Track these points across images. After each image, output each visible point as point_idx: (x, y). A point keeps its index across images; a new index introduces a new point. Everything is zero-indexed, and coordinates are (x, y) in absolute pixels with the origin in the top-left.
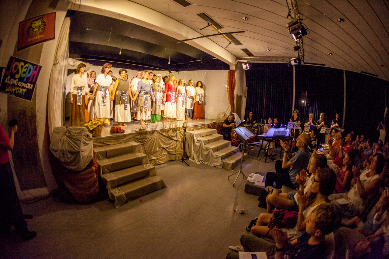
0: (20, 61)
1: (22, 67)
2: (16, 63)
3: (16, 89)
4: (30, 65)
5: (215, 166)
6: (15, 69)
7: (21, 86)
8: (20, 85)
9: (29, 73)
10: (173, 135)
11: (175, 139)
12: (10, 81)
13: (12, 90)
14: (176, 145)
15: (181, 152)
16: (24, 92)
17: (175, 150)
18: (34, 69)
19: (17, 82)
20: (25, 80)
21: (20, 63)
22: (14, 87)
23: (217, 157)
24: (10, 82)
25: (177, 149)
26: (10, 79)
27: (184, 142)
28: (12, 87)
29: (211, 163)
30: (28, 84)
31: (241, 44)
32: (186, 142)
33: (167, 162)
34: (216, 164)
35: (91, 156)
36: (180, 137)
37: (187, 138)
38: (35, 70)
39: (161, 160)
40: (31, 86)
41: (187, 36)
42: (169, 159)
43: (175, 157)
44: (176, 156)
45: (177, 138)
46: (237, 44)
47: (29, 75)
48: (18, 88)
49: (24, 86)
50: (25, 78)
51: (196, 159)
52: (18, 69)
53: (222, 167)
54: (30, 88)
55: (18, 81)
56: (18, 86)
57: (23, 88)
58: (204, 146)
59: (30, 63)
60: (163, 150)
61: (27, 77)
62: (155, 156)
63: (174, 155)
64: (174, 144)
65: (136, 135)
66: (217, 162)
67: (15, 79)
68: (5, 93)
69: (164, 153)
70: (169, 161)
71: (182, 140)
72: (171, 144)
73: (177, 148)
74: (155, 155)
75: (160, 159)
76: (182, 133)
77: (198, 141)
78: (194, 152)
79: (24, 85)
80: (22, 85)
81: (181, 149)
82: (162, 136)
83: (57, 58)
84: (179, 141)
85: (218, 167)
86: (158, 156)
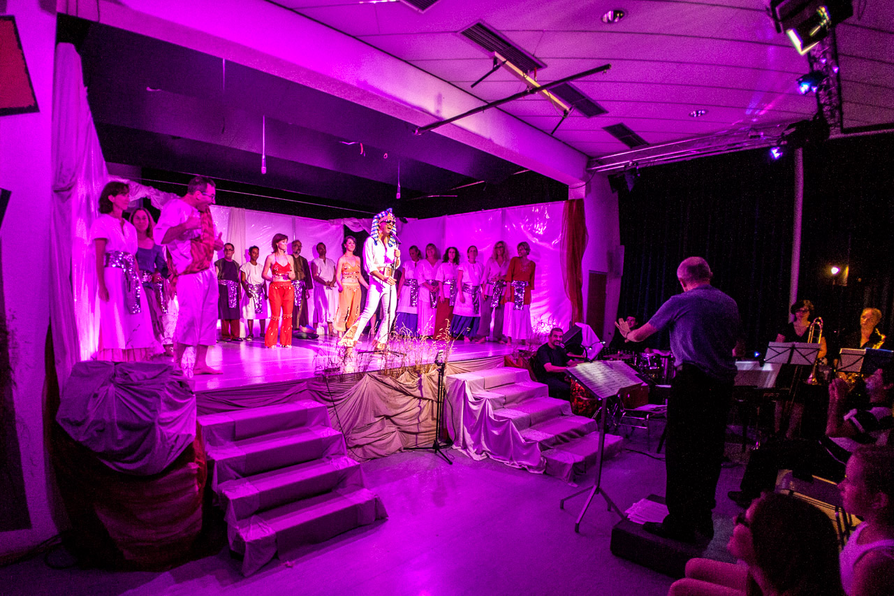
5: (524, 469)
10: (410, 383)
11: (417, 393)
14: (418, 409)
15: (431, 428)
17: (417, 422)
23: (530, 444)
25: (421, 419)
27: (442, 403)
29: (512, 459)
32: (446, 403)
33: (395, 453)
36: (428, 389)
37: (448, 391)
39: (380, 448)
42: (401, 445)
43: (417, 438)
44: (419, 437)
45: (421, 392)
51: (471, 449)
53: (545, 473)
58: (491, 412)
60: (386, 421)
63: (415, 436)
64: (413, 406)
65: (315, 384)
66: (526, 458)
69: (387, 430)
70: (400, 450)
71: (434, 396)
72: (406, 407)
73: (423, 416)
74: (364, 433)
75: (376, 444)
76: (436, 379)
77: (476, 399)
78: (466, 429)
81: (433, 419)
82: (382, 386)
84: (426, 399)
86: (371, 436)
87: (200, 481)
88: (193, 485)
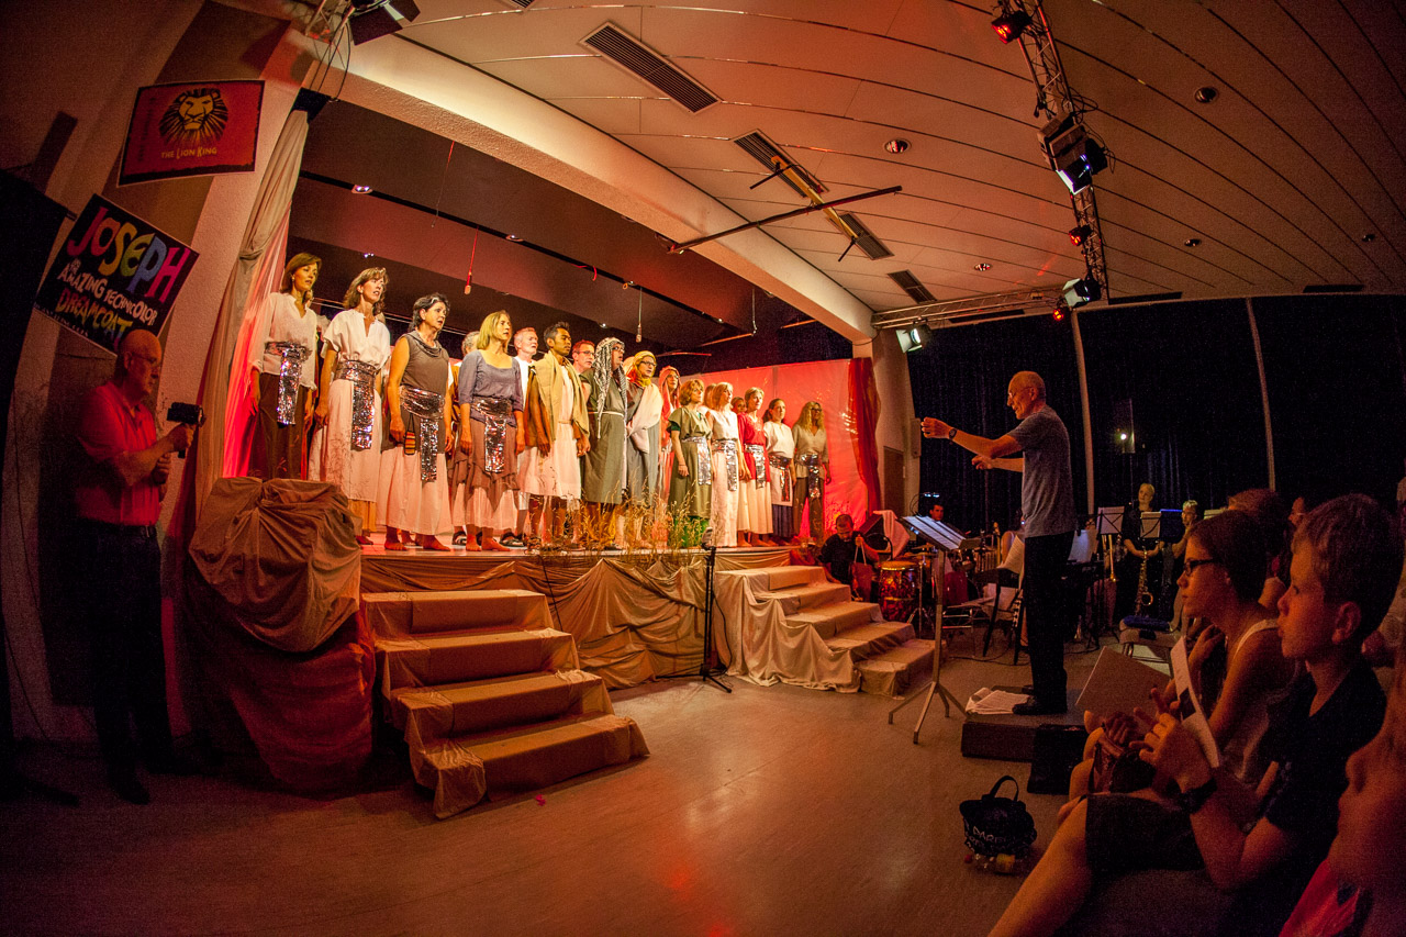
0: (123, 218)
1: (127, 240)
2: (110, 223)
3: (96, 311)
4: (157, 238)
5: (832, 689)
6: (103, 242)
7: (115, 307)
8: (110, 302)
9: (149, 267)
10: (665, 579)
11: (674, 594)
12: (78, 278)
13: (81, 311)
14: (677, 619)
15: (695, 650)
16: (122, 329)
17: (674, 638)
18: (171, 257)
19: (102, 289)
20: (131, 288)
21: (121, 226)
22: (87, 303)
23: (838, 655)
24: (76, 283)
25: (680, 635)
26: (80, 271)
27: (708, 613)
28: (83, 303)
29: (813, 680)
30: (141, 304)
31: (886, 253)
32: (716, 611)
33: (643, 683)
34: (833, 681)
35: (353, 600)
36: (690, 590)
37: (717, 595)
38: (175, 262)
39: (622, 674)
40: (149, 314)
41: (702, 225)
42: (650, 672)
43: (675, 663)
44: (678, 661)
45: (681, 594)
46: (874, 257)
47: (148, 275)
48: (102, 311)
49: (125, 309)
50: (134, 283)
51: (754, 673)
52: (114, 245)
53: (860, 690)
54: (147, 322)
55: (107, 288)
56: (102, 303)
57: (123, 313)
58: (783, 619)
59: (159, 235)
60: (630, 635)
61: (142, 282)
62: (599, 657)
63: (671, 660)
64: (669, 615)
66: (835, 673)
67: (98, 276)
68: (53, 316)
69: (633, 647)
70: (650, 679)
71: (697, 601)
72: (660, 615)
73: (683, 631)
74: (596, 651)
75: (616, 669)
76: (700, 575)
77: (759, 601)
78: (745, 646)
79: (125, 303)
80: (119, 300)
81: (698, 636)
82: (624, 580)
83: (255, 239)
84: (686, 604)
85: (842, 691)
86: (609, 655)
87: (366, 679)
88: (356, 682)
